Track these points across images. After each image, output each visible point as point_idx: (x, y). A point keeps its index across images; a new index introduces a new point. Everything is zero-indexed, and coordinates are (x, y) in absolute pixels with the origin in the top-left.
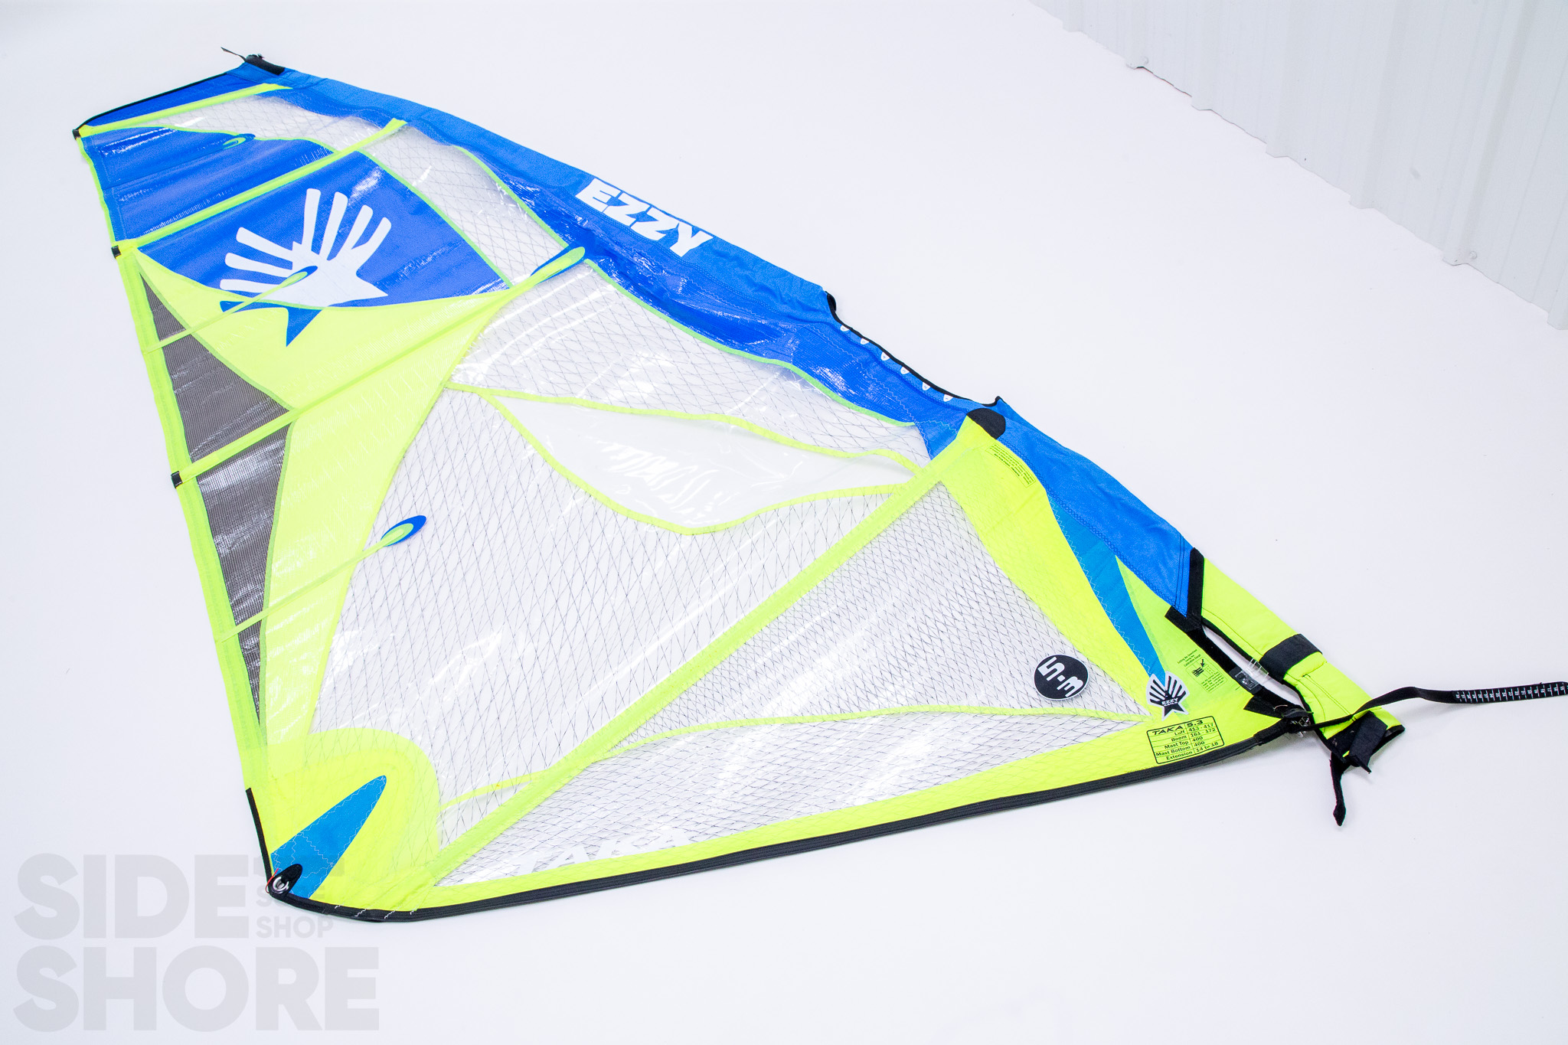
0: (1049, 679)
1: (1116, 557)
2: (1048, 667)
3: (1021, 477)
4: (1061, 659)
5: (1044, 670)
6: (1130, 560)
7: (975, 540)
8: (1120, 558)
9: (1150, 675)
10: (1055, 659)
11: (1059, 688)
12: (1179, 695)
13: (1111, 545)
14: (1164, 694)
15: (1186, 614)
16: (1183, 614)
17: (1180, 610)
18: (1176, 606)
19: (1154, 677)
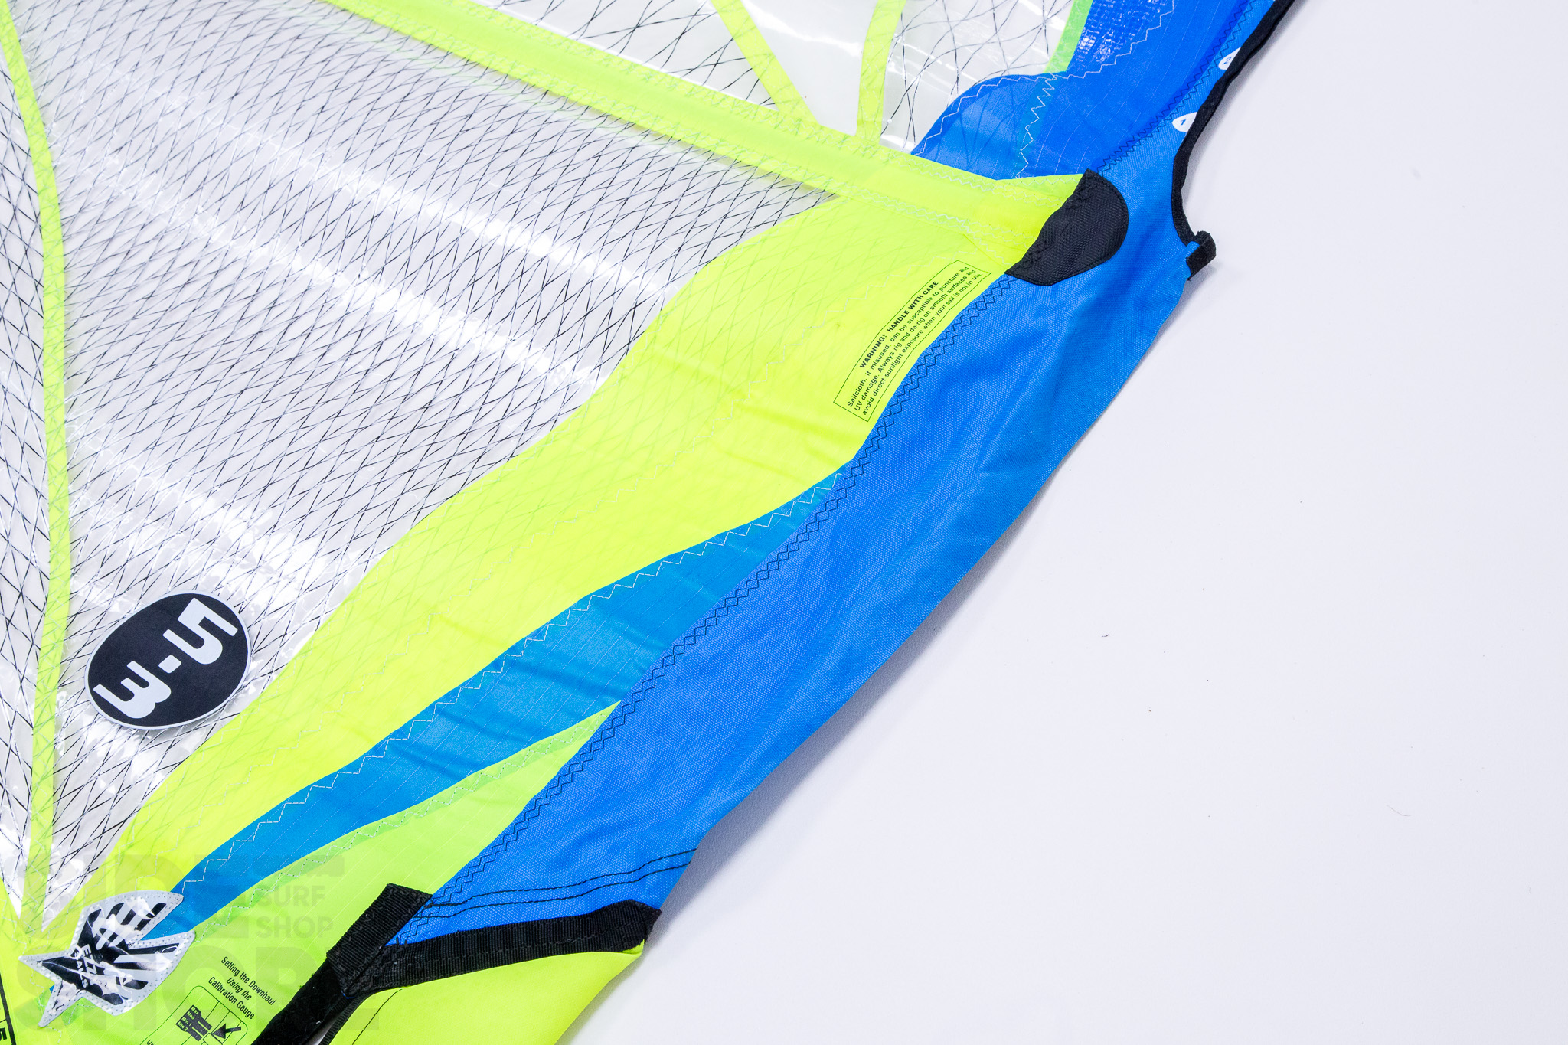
0: (170, 635)
1: (619, 703)
2: (206, 624)
3: (860, 374)
4: (236, 650)
5: (192, 616)
6: (614, 745)
7: (624, 334)
8: (612, 719)
9: (177, 890)
10: (232, 630)
11: (134, 666)
13: (654, 678)
14: (114, 944)
15: (397, 945)
16: (398, 935)
17: (415, 926)
18: (430, 906)
19: (173, 902)
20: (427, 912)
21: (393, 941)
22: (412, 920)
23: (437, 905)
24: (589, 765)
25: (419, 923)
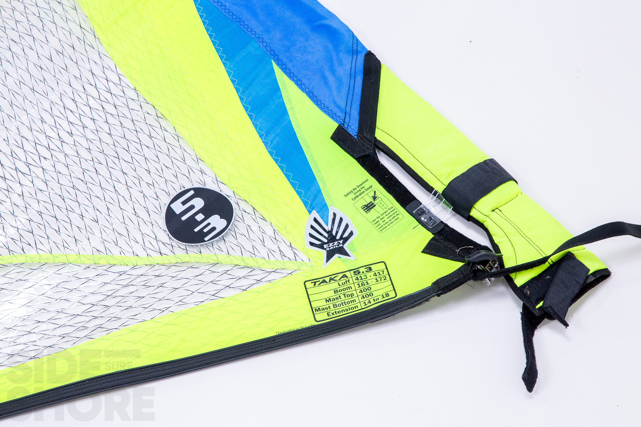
0: (184, 218)
1: (272, 61)
2: (184, 203)
4: (199, 192)
5: (178, 208)
6: (289, 66)
7: (90, 37)
8: (278, 64)
9: (310, 212)
10: (192, 192)
11: (196, 230)
12: (346, 235)
13: (266, 47)
14: (326, 235)
15: (357, 136)
16: (353, 135)
17: (350, 130)
18: (344, 125)
19: (315, 214)
20: (346, 126)
21: (355, 137)
22: (348, 131)
23: (344, 123)
24: (295, 74)
25: (350, 128)
